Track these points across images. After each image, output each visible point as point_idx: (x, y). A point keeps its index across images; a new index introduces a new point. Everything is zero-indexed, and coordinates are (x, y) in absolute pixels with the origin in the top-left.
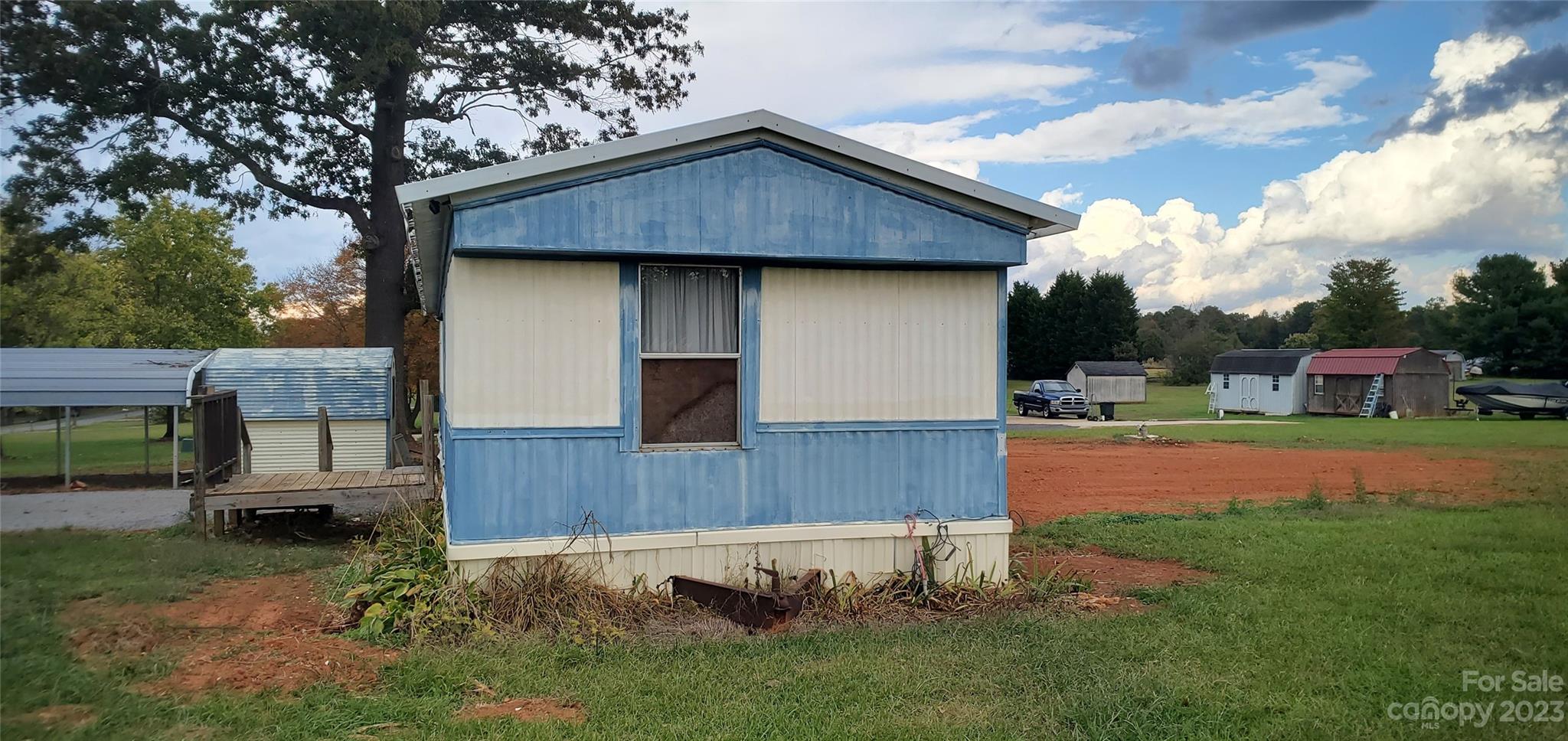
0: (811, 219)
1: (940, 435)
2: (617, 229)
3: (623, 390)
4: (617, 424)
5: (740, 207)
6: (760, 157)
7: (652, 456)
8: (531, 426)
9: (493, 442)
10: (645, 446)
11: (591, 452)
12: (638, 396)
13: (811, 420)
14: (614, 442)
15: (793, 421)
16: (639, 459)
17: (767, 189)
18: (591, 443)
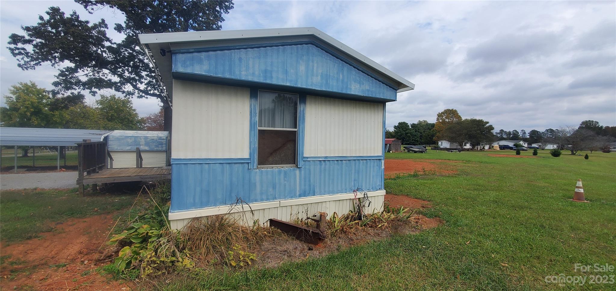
0: (329, 76)
1: (365, 161)
2: (251, 71)
3: (250, 143)
4: (248, 157)
5: (302, 68)
6: (310, 48)
7: (262, 171)
8: (210, 158)
9: (192, 165)
10: (259, 166)
11: (236, 169)
12: (257, 145)
13: (323, 156)
14: (246, 165)
15: (317, 156)
16: (256, 172)
17: (313, 62)
18: (236, 165)
